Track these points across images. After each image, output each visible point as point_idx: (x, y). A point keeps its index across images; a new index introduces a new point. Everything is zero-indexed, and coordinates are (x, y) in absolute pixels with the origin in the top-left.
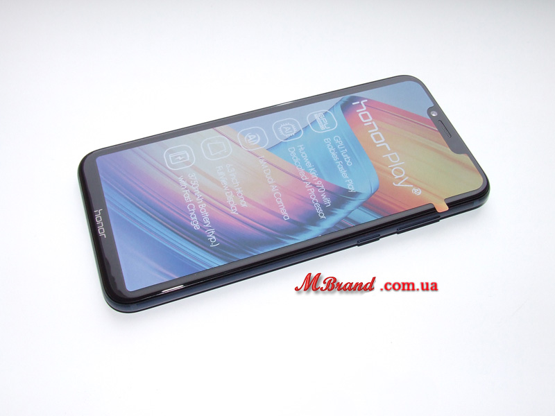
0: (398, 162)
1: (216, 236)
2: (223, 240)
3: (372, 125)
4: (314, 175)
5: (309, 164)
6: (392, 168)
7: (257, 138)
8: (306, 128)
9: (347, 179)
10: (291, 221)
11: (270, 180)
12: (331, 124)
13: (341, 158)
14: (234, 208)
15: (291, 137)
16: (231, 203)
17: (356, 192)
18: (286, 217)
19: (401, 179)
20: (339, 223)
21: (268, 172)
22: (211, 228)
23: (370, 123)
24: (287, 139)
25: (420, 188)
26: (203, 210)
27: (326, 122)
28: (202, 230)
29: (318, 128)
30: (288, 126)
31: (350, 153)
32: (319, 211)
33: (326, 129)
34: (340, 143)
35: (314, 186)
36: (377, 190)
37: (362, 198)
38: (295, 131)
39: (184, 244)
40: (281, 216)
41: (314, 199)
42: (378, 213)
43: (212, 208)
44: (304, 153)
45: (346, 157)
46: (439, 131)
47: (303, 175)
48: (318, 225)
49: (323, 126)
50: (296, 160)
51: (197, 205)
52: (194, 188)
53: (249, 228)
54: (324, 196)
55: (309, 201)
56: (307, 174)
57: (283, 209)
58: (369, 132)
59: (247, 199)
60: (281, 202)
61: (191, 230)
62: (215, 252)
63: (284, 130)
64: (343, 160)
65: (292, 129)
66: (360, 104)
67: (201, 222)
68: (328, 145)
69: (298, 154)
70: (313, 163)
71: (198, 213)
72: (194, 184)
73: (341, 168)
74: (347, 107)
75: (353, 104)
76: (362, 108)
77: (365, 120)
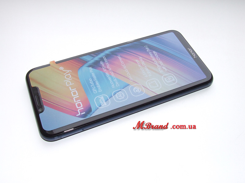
0: (67, 81)
1: (146, 49)
3: (76, 101)
4: (107, 74)
5: (110, 79)
6: (71, 78)
7: (135, 90)
8: (111, 97)
9: (92, 73)
10: (117, 55)
11: (127, 71)
12: (98, 100)
13: (94, 82)
14: (141, 59)
15: (118, 92)
16: (142, 61)
17: (89, 67)
18: (119, 56)
19: (67, 74)
20: (97, 55)
21: (128, 74)
22: (149, 52)
23: (77, 101)
24: (120, 90)
25: (59, 70)
26: (153, 58)
27: (100, 100)
28: (152, 51)
29: (104, 97)
30: (120, 97)
31: (89, 85)
32: (105, 59)
33: (100, 97)
34: (94, 90)
35: (107, 69)
36: (80, 68)
37: (87, 65)
38: (116, 95)
41: (107, 64)
42: (81, 59)
43: (150, 59)
44: (112, 84)
45: (92, 82)
47: (112, 73)
48: (106, 54)
49: (102, 98)
50: (115, 80)
51: (156, 59)
52: (159, 66)
54: (103, 65)
55: (109, 62)
56: (110, 74)
57: (121, 59)
58: (78, 96)
59: (136, 62)
60: (121, 62)
61: (156, 51)
62: (146, 44)
63: (122, 95)
64: (93, 81)
65: (118, 96)
66: (81, 113)
67: (153, 53)
68: (100, 88)
69: (114, 83)
70: (107, 79)
71: (155, 57)
72: (160, 68)
73: (95, 77)
74: (89, 110)
75: (84, 113)
76: (80, 110)
77: (80, 104)
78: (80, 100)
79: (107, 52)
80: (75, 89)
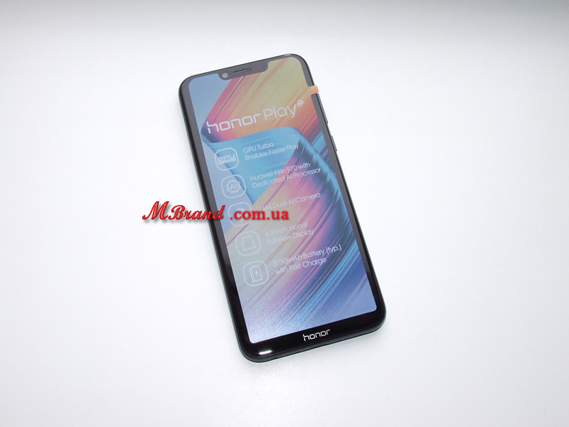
0: (273, 110)
1: (333, 246)
2: (336, 241)
3: (234, 122)
4: (281, 172)
5: (269, 174)
6: (278, 116)
8: (233, 172)
9: (286, 149)
10: (322, 192)
11: (284, 204)
12: (231, 153)
13: (266, 150)
14: (308, 233)
15: (241, 184)
16: (303, 234)
17: (299, 144)
18: (318, 195)
19: (288, 112)
20: (325, 159)
21: (275, 205)
22: (325, 250)
23: (232, 123)
24: (244, 188)
25: (297, 100)
26: (309, 255)
27: (228, 156)
28: (328, 256)
29: (234, 163)
30: (230, 185)
31: (262, 143)
32: (314, 172)
33: (236, 157)
34: (250, 149)
35: (291, 172)
36: (298, 130)
37: (304, 141)
38: (235, 180)
39: (339, 269)
40: (317, 199)
41: (303, 174)
42: (318, 132)
43: (308, 248)
44: (258, 177)
45: (265, 146)
46: (244, 75)
47: (281, 180)
48: (326, 174)
50: (266, 183)
51: (304, 260)
52: (288, 262)
53: (327, 222)
54: (301, 167)
55: (304, 179)
56: (280, 176)
57: (311, 197)
58: (241, 125)
59: (301, 222)
60: (305, 198)
61: (325, 265)
62: (346, 247)
63: (233, 190)
64: (270, 148)
65: (234, 183)
66: (210, 128)
67: (320, 257)
68: (252, 157)
69: (260, 181)
70: (269, 171)
71: (311, 259)
72: (284, 262)
73: (276, 152)
74: (213, 138)
75: (210, 132)
76: (215, 127)
77: (228, 127)
78: (233, 127)
79: (331, 177)
80: (255, 122)
